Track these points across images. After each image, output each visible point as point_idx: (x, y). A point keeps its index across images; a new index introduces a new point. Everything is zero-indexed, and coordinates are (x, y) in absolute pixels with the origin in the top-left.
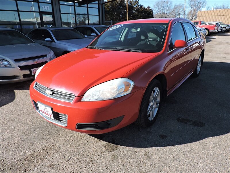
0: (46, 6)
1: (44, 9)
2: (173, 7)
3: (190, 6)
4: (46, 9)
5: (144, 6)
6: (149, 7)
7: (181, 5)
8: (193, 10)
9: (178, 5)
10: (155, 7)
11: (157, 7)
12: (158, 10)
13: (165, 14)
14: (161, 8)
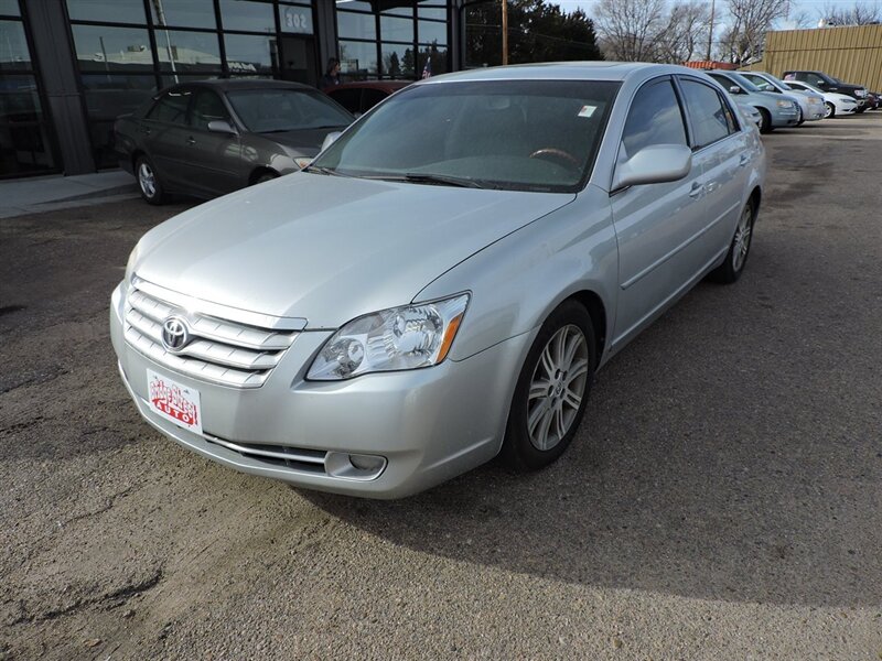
0: (296, 16)
1: (290, 25)
2: (669, 14)
3: (733, 9)
4: (297, 25)
5: (561, 10)
6: (578, 14)
7: (698, 5)
8: (743, 26)
9: (686, 7)
10: (598, 13)
11: (608, 13)
12: (612, 26)
13: (638, 42)
14: (623, 17)
